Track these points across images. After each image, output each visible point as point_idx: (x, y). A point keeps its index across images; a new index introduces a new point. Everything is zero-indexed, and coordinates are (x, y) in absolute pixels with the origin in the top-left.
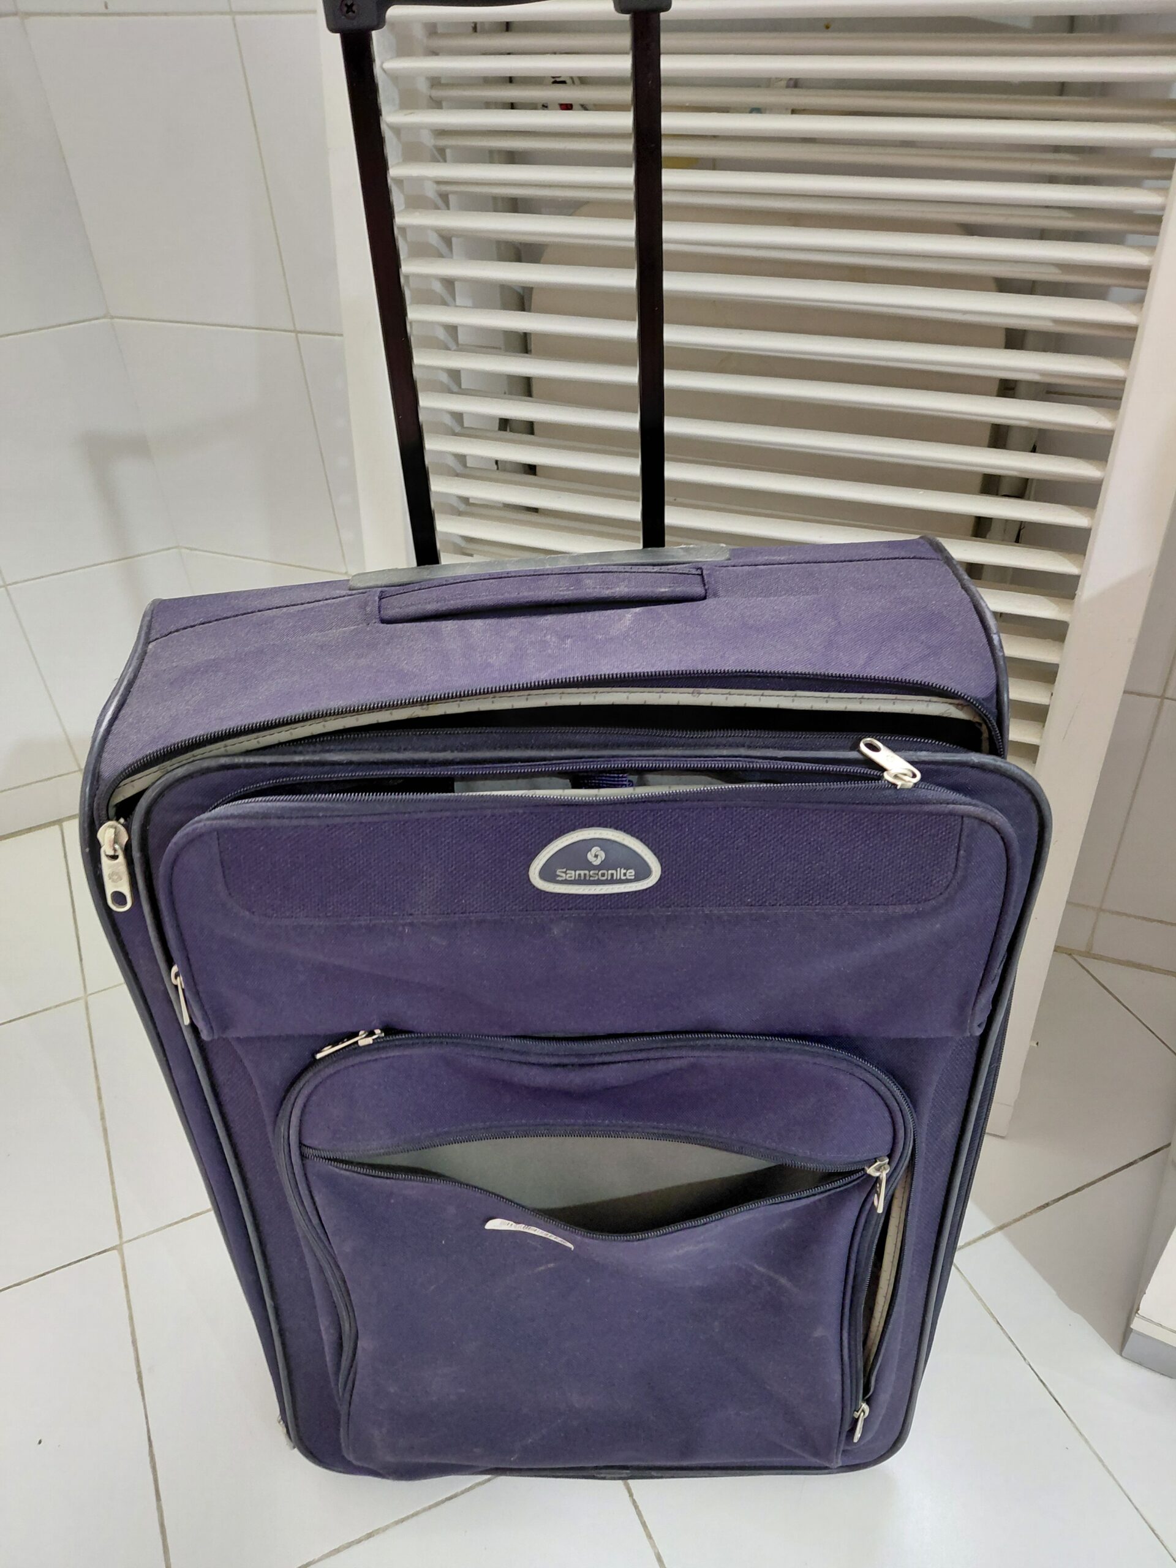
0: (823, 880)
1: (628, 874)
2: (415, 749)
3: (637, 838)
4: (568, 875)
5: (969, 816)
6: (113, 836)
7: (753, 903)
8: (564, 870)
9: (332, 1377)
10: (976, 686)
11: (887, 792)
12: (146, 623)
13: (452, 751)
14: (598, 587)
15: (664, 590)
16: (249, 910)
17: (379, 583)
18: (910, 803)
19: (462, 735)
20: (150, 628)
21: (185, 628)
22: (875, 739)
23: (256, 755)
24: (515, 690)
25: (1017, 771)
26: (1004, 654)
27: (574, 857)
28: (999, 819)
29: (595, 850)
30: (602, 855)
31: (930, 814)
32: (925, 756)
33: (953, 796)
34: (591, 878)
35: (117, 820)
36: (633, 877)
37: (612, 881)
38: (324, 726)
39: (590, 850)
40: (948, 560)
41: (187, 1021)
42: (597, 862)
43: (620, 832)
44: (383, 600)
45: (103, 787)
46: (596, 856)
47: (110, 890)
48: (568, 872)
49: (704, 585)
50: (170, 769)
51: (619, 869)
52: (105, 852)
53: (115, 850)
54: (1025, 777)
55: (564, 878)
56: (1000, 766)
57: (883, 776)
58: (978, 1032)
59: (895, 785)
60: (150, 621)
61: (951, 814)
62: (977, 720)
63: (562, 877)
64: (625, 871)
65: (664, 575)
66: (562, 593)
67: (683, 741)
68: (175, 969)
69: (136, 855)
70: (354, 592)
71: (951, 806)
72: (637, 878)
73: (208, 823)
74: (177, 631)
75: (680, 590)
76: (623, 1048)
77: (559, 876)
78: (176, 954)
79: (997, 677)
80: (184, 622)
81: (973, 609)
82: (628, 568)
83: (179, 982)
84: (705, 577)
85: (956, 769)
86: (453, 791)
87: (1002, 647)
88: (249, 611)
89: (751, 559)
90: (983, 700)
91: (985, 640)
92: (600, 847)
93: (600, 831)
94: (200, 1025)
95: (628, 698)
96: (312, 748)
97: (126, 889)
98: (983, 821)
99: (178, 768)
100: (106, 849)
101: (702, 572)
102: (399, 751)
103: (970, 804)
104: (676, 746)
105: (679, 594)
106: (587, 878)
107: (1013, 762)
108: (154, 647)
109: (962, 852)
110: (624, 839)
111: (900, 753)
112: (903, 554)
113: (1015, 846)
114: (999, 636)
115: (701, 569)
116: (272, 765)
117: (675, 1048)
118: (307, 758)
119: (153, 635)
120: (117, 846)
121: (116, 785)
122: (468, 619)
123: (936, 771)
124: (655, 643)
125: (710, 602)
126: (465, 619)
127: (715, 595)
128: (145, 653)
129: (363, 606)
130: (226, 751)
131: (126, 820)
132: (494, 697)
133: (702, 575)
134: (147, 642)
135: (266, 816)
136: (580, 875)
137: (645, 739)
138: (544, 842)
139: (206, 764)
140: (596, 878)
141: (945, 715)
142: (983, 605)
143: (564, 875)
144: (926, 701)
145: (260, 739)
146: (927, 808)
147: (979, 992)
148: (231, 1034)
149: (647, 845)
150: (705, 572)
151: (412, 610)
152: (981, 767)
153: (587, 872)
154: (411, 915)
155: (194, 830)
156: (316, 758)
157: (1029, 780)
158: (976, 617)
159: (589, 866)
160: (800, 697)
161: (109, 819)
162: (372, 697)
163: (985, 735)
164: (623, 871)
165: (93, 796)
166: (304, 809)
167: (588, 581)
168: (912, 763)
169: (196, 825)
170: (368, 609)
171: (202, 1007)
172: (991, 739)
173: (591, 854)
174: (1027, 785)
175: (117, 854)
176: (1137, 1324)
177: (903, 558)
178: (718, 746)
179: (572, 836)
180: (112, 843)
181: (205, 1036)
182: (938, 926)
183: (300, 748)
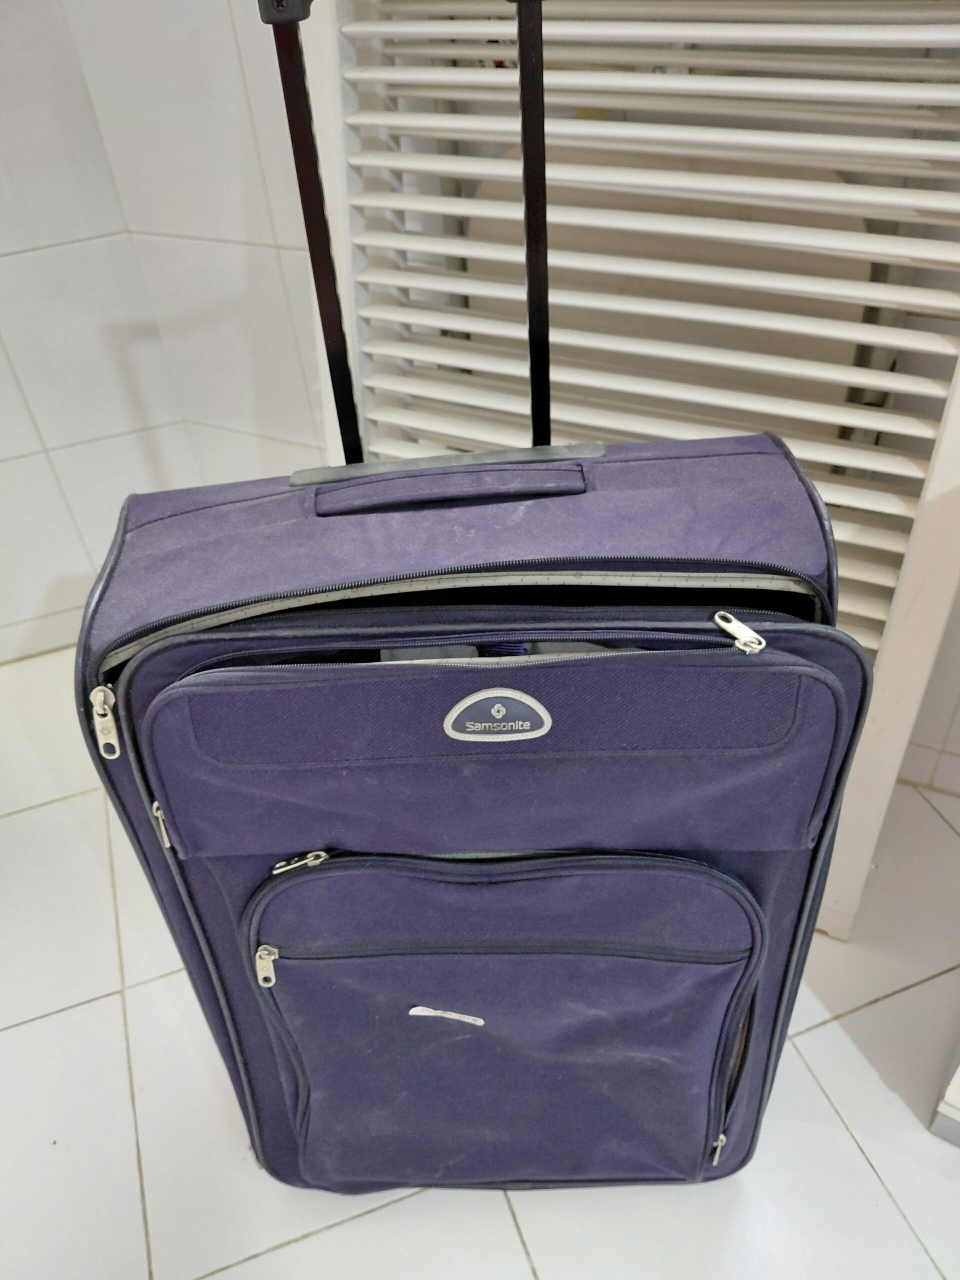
0: (685, 728)
1: (524, 726)
2: (349, 626)
3: (532, 696)
4: (476, 727)
5: (807, 676)
6: (103, 698)
7: (628, 747)
8: (472, 723)
9: (290, 1116)
10: (810, 565)
11: (737, 658)
12: (123, 516)
13: (379, 627)
14: (496, 483)
15: (550, 485)
16: (216, 759)
17: (315, 480)
18: (757, 665)
19: (386, 613)
20: (126, 520)
21: (156, 521)
22: (727, 612)
23: (216, 632)
24: (429, 575)
25: (844, 637)
26: (834, 538)
27: (480, 712)
28: (830, 677)
29: (498, 706)
30: (503, 711)
31: (774, 674)
32: (769, 626)
33: (792, 658)
34: (495, 729)
35: (106, 686)
36: (529, 728)
37: (512, 731)
38: (273, 607)
39: (493, 707)
40: (788, 455)
41: (167, 845)
42: (499, 716)
43: (518, 691)
44: (319, 497)
45: (93, 659)
46: (498, 711)
47: (102, 742)
48: (475, 724)
49: (584, 480)
50: (147, 643)
51: (517, 722)
52: (97, 711)
53: (104, 709)
54: (851, 642)
55: (472, 730)
56: (831, 633)
57: (734, 644)
58: (811, 845)
59: (744, 652)
60: (127, 515)
61: (791, 673)
62: (811, 593)
63: (470, 728)
64: (522, 723)
65: (550, 472)
66: (466, 489)
67: (567, 615)
68: (156, 804)
69: (122, 713)
70: (294, 488)
71: (791, 668)
72: (533, 728)
73: (181, 689)
74: (149, 523)
75: (564, 485)
76: (524, 868)
77: (468, 728)
78: (156, 793)
79: (828, 557)
80: (154, 516)
81: (808, 499)
82: (520, 466)
83: (159, 814)
84: (585, 474)
85: (793, 635)
86: (379, 660)
87: (832, 532)
88: (208, 506)
89: (622, 456)
90: (816, 576)
91: (818, 525)
92: (501, 704)
93: (502, 691)
94: (178, 848)
95: (522, 580)
96: (263, 626)
97: (114, 741)
98: (817, 680)
99: (154, 643)
100: (97, 709)
101: (582, 469)
102: (334, 627)
103: (806, 666)
104: (562, 619)
105: (563, 489)
106: (491, 729)
107: (841, 629)
108: (131, 537)
109: (799, 705)
110: (521, 697)
111: (747, 624)
112: (750, 450)
113: (843, 699)
114: (830, 522)
115: (579, 465)
116: (231, 640)
117: (566, 868)
118: (260, 634)
119: (130, 526)
120: (106, 707)
121: (104, 656)
122: (390, 512)
123: (777, 638)
124: (544, 532)
125: (589, 495)
126: (386, 513)
127: (594, 489)
128: (123, 542)
129: (302, 502)
130: (192, 628)
131: (113, 685)
132: (412, 581)
133: (582, 471)
134: (125, 532)
135: (227, 683)
136: (485, 727)
137: (537, 614)
138: (456, 700)
139: (177, 640)
140: (499, 729)
141: (785, 590)
142: (816, 494)
143: (472, 727)
144: (769, 579)
145: (221, 618)
146: (771, 669)
147: (812, 816)
148: (203, 854)
149: (540, 702)
150: (585, 469)
151: (342, 506)
152: (815, 635)
153: (491, 724)
154: (348, 760)
155: (170, 695)
156: (267, 634)
157: (855, 644)
158: (811, 506)
159: (493, 720)
160: (665, 577)
161: (99, 685)
162: (311, 583)
163: (818, 606)
164: (521, 723)
165: (85, 665)
166: (259, 678)
167: (487, 479)
168: (758, 632)
169: (170, 692)
170: (306, 505)
171: (179, 835)
172: (823, 608)
173: (494, 710)
174: (853, 648)
175: (106, 713)
176: (942, 1108)
177: (749, 453)
178: (597, 620)
179: (478, 695)
180: (102, 704)
181: (181, 856)
182: (779, 764)
183: (253, 626)
